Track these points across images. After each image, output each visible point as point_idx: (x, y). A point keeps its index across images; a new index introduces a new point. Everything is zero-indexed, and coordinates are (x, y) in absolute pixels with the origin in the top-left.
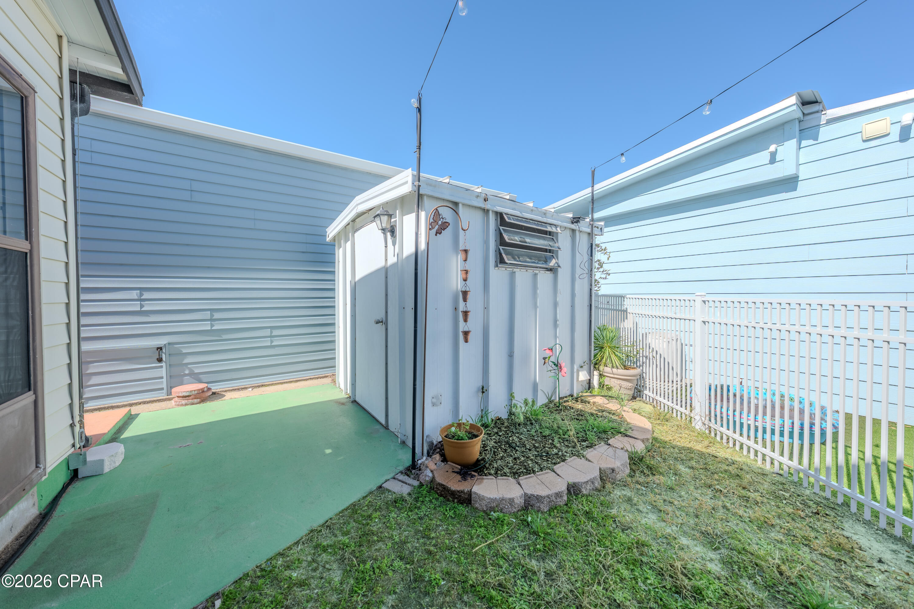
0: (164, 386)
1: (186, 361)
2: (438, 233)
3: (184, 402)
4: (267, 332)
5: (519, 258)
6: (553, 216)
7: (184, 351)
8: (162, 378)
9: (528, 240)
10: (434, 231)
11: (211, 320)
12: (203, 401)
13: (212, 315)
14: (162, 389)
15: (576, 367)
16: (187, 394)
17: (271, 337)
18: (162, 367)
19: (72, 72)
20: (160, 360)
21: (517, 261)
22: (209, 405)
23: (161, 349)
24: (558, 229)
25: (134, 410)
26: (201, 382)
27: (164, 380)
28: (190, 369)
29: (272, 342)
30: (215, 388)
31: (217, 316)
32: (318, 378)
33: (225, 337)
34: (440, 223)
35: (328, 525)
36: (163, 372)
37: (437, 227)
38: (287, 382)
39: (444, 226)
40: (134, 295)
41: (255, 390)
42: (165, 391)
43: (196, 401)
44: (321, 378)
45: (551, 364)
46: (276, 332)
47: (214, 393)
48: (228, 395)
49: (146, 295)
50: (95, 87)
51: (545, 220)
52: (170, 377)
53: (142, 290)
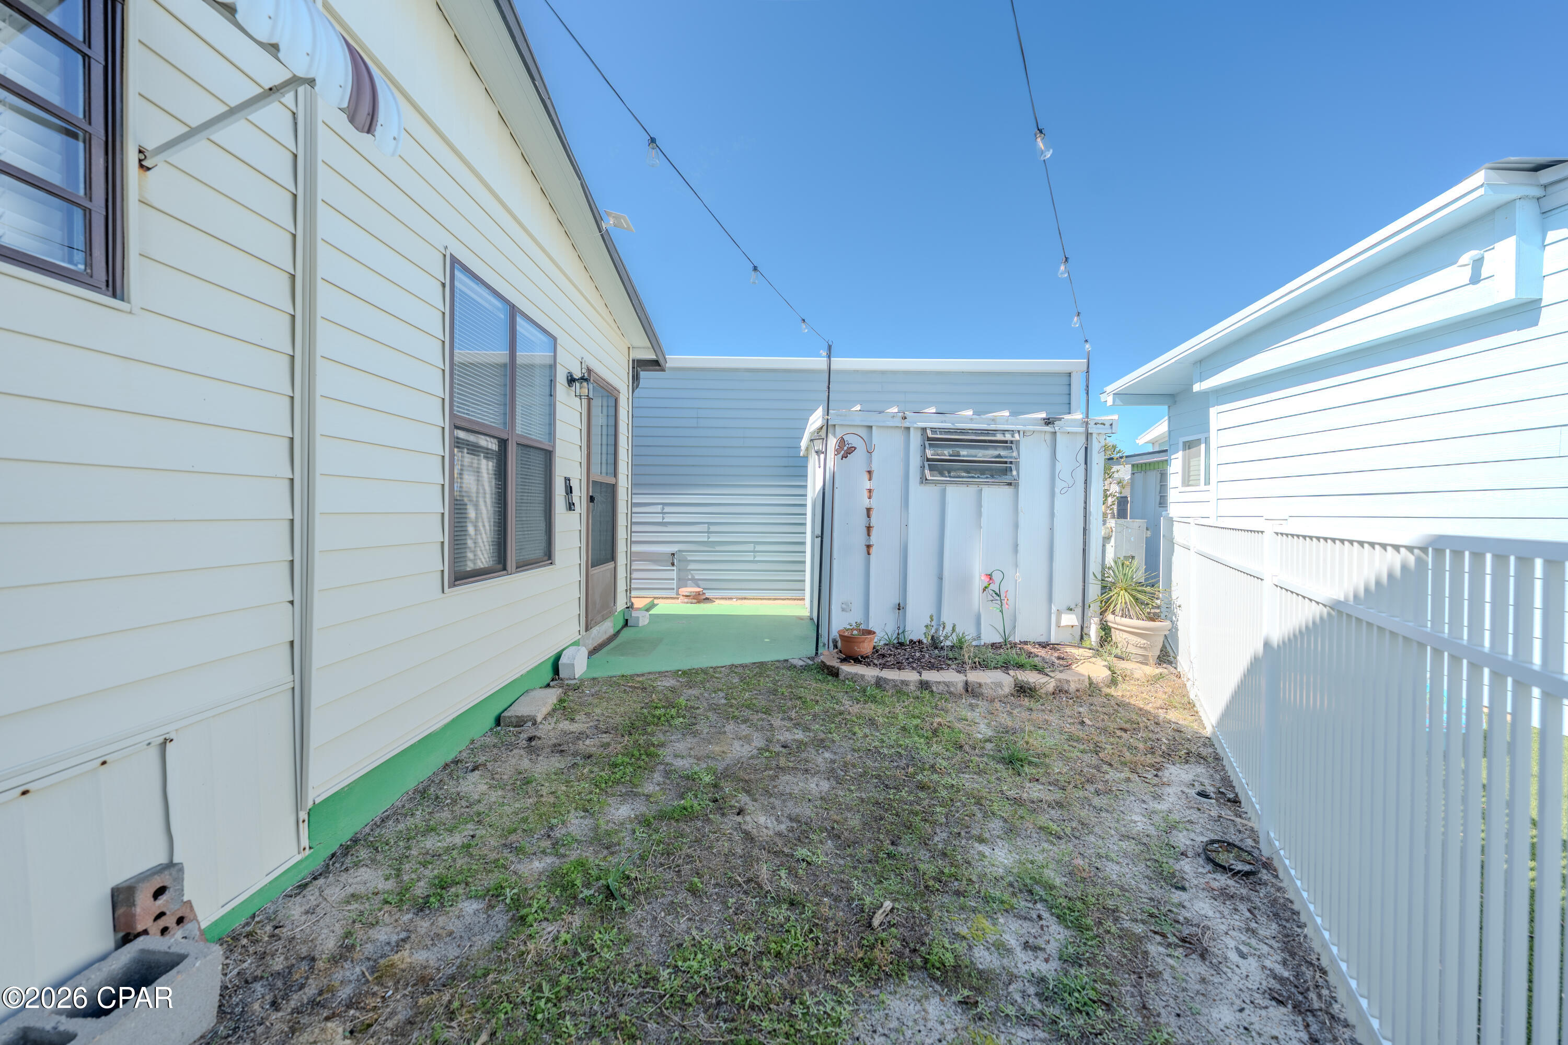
0: (675, 587)
1: (689, 567)
2: (844, 457)
3: (686, 600)
4: (750, 547)
5: (949, 472)
6: (1007, 420)
7: (689, 558)
8: (673, 579)
9: (964, 452)
10: (840, 456)
11: (708, 532)
12: (699, 602)
13: (709, 528)
14: (673, 589)
15: (1054, 609)
16: (688, 594)
17: (754, 552)
18: (673, 570)
19: (633, 361)
20: (673, 564)
21: (946, 477)
22: (702, 606)
23: (673, 554)
24: (1017, 435)
25: (656, 601)
26: (699, 587)
27: (675, 581)
28: (692, 574)
29: (755, 557)
30: (708, 594)
31: (713, 528)
32: (795, 599)
33: (718, 548)
34: (845, 448)
35: (743, 666)
36: (674, 575)
37: (843, 452)
38: (766, 599)
39: (851, 450)
40: (658, 508)
41: (739, 601)
42: (675, 591)
43: (694, 601)
44: (798, 599)
45: (991, 592)
46: (759, 548)
47: (707, 599)
48: (717, 601)
49: (667, 509)
50: (643, 368)
51: (993, 427)
52: (679, 579)
53: (664, 504)
